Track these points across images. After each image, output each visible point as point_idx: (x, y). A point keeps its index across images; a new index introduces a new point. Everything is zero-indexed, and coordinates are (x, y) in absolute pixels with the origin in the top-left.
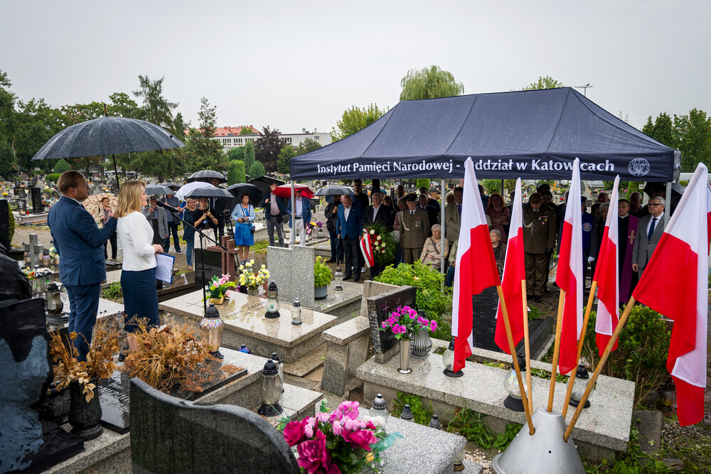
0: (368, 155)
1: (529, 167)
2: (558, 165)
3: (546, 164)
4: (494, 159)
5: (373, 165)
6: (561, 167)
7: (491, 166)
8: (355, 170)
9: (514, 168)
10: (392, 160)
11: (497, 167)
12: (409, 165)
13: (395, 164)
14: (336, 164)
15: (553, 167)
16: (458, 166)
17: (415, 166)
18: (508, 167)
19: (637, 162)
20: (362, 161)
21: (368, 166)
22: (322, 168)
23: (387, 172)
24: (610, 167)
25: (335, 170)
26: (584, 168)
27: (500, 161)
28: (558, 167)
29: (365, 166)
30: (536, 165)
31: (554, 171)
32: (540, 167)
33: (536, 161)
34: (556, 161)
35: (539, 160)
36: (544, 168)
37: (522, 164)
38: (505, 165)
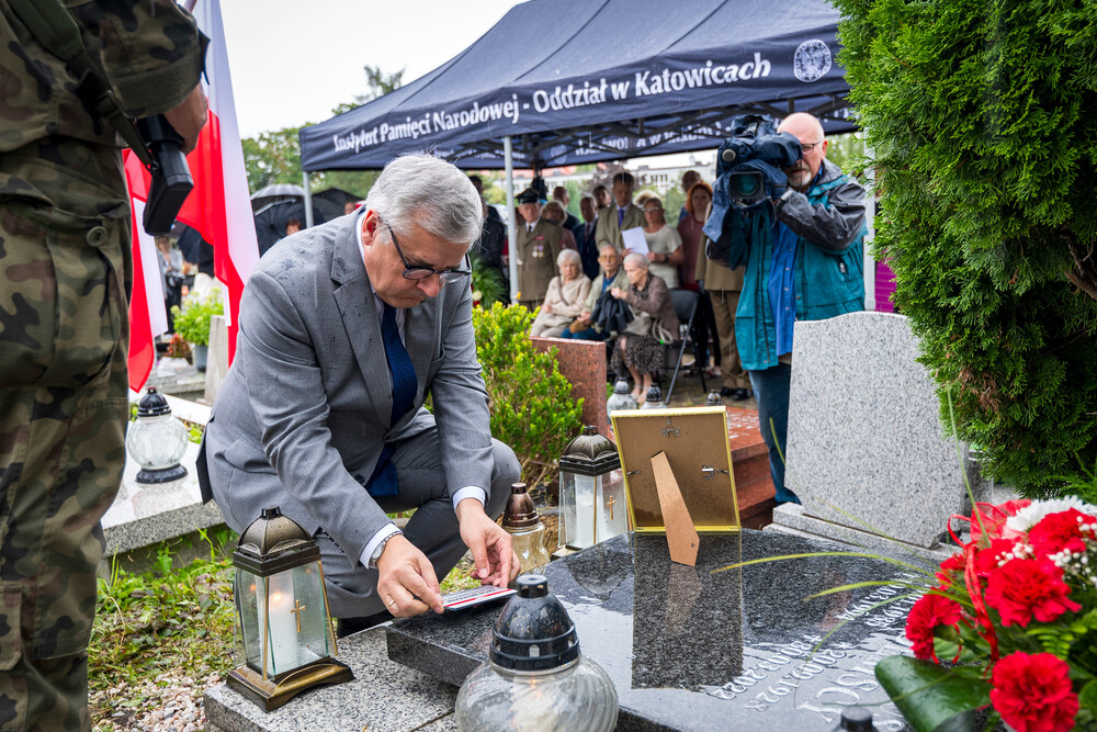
0: (403, 108)
1: (632, 90)
2: (678, 77)
3: (658, 79)
4: (578, 83)
5: (406, 124)
6: (682, 81)
7: (574, 97)
8: (383, 139)
9: (610, 99)
11: (582, 99)
12: (455, 117)
13: (436, 117)
15: (670, 85)
16: (526, 106)
17: (465, 117)
18: (600, 97)
19: (808, 50)
20: (393, 118)
21: (401, 128)
23: (427, 135)
24: (762, 68)
25: (358, 142)
26: (719, 78)
27: (587, 84)
28: (678, 84)
29: (397, 129)
30: (643, 84)
31: (673, 93)
32: (649, 87)
33: (642, 76)
34: (672, 71)
35: (647, 73)
36: (656, 88)
37: (621, 86)
38: (594, 92)
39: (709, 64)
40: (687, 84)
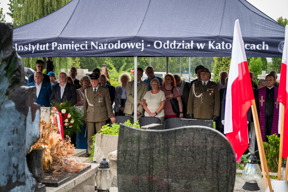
0: (65, 35)
1: (206, 47)
2: (229, 45)
3: (219, 44)
4: (179, 40)
5: (71, 44)
6: (231, 46)
7: (177, 46)
8: (53, 49)
9: (195, 48)
10: (90, 40)
11: (181, 46)
12: (105, 45)
13: (92, 43)
14: (34, 43)
15: (225, 47)
16: (149, 45)
17: (111, 45)
18: (190, 47)
20: (60, 40)
21: (67, 45)
22: (19, 47)
23: (85, 50)
24: (265, 47)
25: (34, 48)
26: (248, 47)
27: (183, 41)
28: (228, 47)
29: (64, 45)
30: (212, 45)
31: (225, 50)
32: (215, 47)
33: (212, 42)
34: (226, 42)
35: (214, 41)
36: (218, 47)
37: (201, 44)
38: (187, 45)
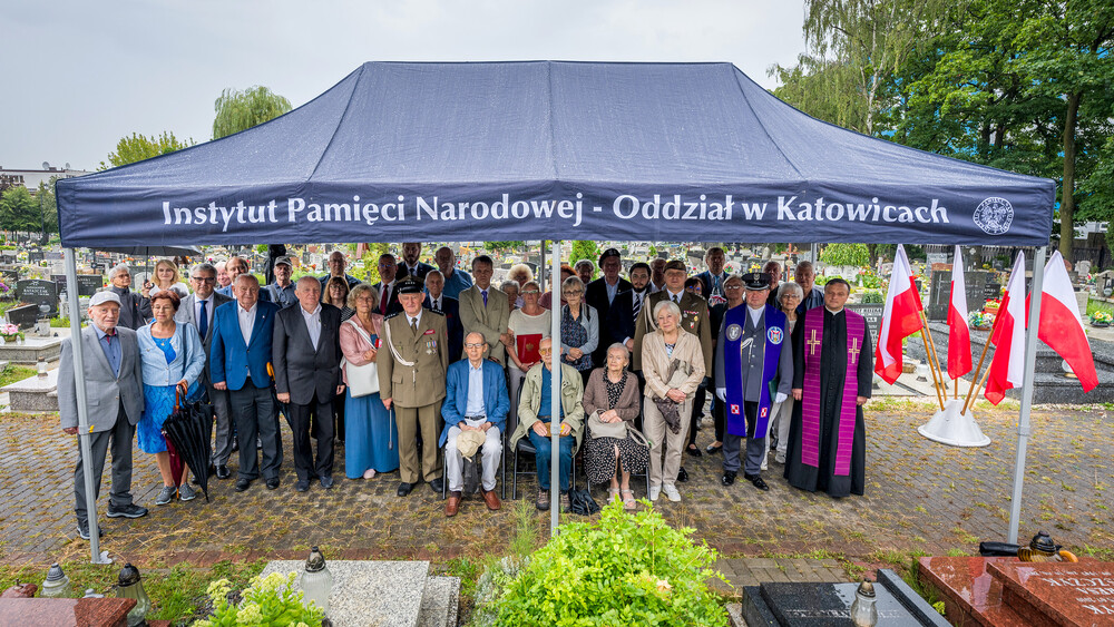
0: (328, 176)
1: (771, 214)
2: (836, 209)
3: (809, 206)
4: (690, 193)
5: (351, 203)
6: (841, 213)
8: (292, 218)
9: (738, 218)
10: (411, 192)
11: (697, 212)
12: (462, 207)
13: (420, 202)
14: (228, 201)
15: (823, 214)
16: (598, 209)
17: (480, 209)
18: (724, 214)
19: (991, 205)
20: (315, 192)
21: (337, 208)
22: (178, 212)
23: (398, 223)
24: (939, 213)
25: (226, 217)
26: (891, 217)
27: (703, 197)
28: (834, 215)
29: (327, 207)
30: (787, 209)
31: (825, 223)
32: (795, 213)
33: (787, 200)
35: (793, 198)
36: (804, 215)
37: (756, 207)
38: (715, 208)
39: (875, 200)
40: (846, 217)
